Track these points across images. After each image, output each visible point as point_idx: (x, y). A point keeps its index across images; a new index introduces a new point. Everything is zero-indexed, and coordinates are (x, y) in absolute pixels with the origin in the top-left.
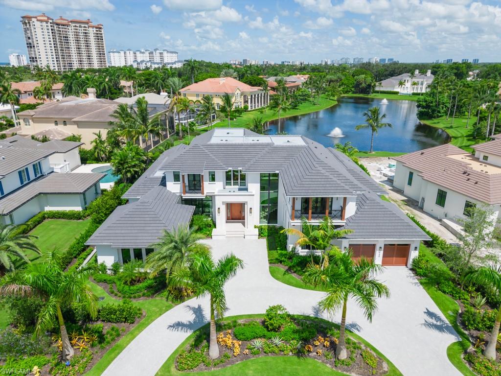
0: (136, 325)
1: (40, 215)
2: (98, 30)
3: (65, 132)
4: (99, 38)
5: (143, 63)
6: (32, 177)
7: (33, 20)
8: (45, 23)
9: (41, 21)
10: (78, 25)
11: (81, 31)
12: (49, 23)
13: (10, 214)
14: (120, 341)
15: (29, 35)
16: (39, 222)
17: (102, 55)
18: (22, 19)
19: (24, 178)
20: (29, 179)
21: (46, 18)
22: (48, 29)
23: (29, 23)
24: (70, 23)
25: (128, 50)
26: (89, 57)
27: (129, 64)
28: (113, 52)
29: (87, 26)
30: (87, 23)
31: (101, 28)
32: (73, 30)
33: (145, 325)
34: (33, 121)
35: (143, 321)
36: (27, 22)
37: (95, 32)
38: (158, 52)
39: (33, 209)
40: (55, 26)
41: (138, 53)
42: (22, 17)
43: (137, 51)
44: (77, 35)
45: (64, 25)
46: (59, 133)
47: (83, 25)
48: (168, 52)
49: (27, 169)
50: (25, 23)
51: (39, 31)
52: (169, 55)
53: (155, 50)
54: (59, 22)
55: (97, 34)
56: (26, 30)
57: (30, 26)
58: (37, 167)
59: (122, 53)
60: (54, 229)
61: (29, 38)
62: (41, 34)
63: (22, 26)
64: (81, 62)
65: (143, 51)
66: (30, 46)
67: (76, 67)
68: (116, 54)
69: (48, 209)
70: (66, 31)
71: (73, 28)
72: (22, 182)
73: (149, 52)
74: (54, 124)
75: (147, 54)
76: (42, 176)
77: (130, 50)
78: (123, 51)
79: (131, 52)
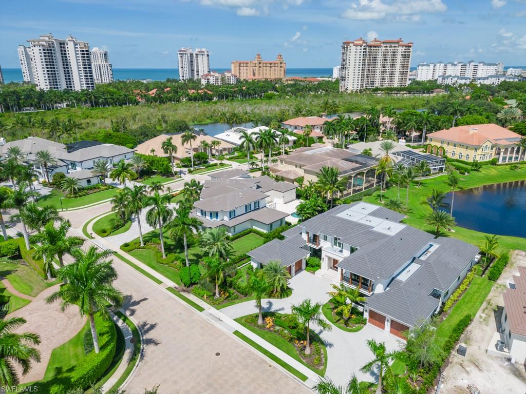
0: (246, 298)
1: (250, 230)
2: (407, 48)
3: (300, 173)
4: (406, 56)
5: (449, 79)
6: (253, 208)
7: (351, 45)
8: (359, 46)
9: (357, 45)
10: (388, 45)
11: (390, 50)
12: (363, 46)
13: (234, 227)
14: (236, 301)
15: (345, 58)
16: (247, 234)
17: (404, 73)
18: (342, 45)
19: (248, 209)
20: (250, 209)
21: (361, 42)
22: (360, 52)
23: (347, 47)
24: (382, 44)
25: (439, 63)
26: (392, 75)
27: (436, 77)
28: (423, 65)
29: (397, 45)
30: (398, 43)
31: (410, 46)
32: (383, 51)
33: (249, 300)
34: (285, 162)
35: (249, 298)
36: (346, 47)
37: (404, 50)
38: (473, 64)
39: (248, 226)
40: (368, 48)
41: (449, 66)
42: (343, 43)
43: (449, 63)
44: (385, 54)
45: (375, 47)
46: (295, 174)
47: (393, 45)
48: (485, 64)
49: (250, 205)
50: (344, 48)
51: (353, 54)
52: (486, 67)
53: (470, 62)
54: (372, 44)
55: (405, 52)
56: (344, 53)
57: (347, 50)
58: (257, 203)
59: (432, 66)
60: (251, 239)
61: (344, 61)
62: (355, 56)
63: (342, 50)
64: (383, 80)
65: (456, 63)
66: (343, 67)
67: (377, 85)
68: (425, 68)
69: (254, 227)
70: (376, 52)
71: (383, 48)
72: (246, 211)
73: (462, 64)
74: (294, 167)
75: (459, 66)
76: (259, 208)
77: (442, 63)
78: (433, 63)
79: (442, 65)
